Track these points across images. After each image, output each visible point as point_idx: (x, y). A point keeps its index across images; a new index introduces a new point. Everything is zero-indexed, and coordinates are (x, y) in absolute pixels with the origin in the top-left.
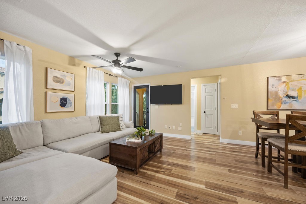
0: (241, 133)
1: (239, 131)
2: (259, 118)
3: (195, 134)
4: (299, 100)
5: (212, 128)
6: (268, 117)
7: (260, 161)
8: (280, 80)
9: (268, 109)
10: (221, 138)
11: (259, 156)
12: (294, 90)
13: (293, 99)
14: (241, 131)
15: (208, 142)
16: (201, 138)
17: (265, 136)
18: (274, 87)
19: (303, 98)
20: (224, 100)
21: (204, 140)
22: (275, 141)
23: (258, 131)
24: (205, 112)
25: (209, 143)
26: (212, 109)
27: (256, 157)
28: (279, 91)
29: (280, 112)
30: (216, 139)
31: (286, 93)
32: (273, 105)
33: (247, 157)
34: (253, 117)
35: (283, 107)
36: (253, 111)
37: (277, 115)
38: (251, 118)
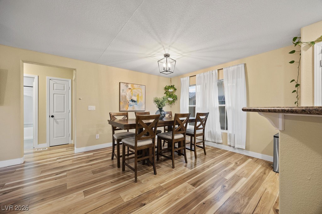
0: (99, 136)
1: (97, 135)
2: (114, 120)
3: (34, 151)
4: (138, 104)
5: (64, 136)
6: (121, 118)
7: (116, 162)
8: (127, 86)
9: (120, 111)
10: (76, 148)
11: (115, 157)
12: (135, 96)
13: (135, 103)
14: (98, 135)
15: (57, 159)
16: (44, 155)
17: (120, 137)
18: (124, 91)
19: (139, 102)
20: (79, 100)
21: (50, 158)
22: (127, 141)
23: (113, 133)
24: (53, 116)
25: (58, 161)
26: (64, 112)
27: (113, 159)
28: (127, 96)
29: (129, 113)
30: (69, 151)
31: (131, 97)
32: (123, 108)
33: (105, 162)
34: (110, 119)
35: (130, 109)
36: (110, 113)
37: (127, 116)
38: (108, 121)
